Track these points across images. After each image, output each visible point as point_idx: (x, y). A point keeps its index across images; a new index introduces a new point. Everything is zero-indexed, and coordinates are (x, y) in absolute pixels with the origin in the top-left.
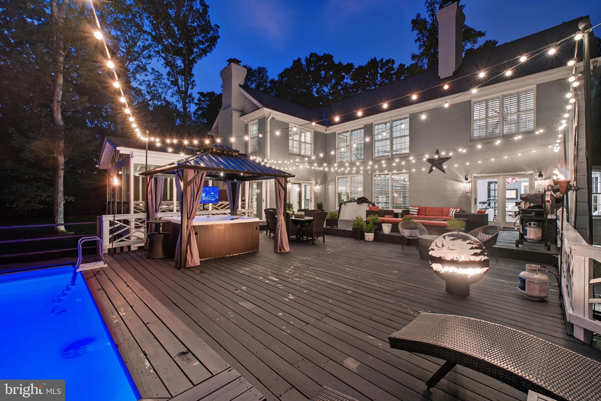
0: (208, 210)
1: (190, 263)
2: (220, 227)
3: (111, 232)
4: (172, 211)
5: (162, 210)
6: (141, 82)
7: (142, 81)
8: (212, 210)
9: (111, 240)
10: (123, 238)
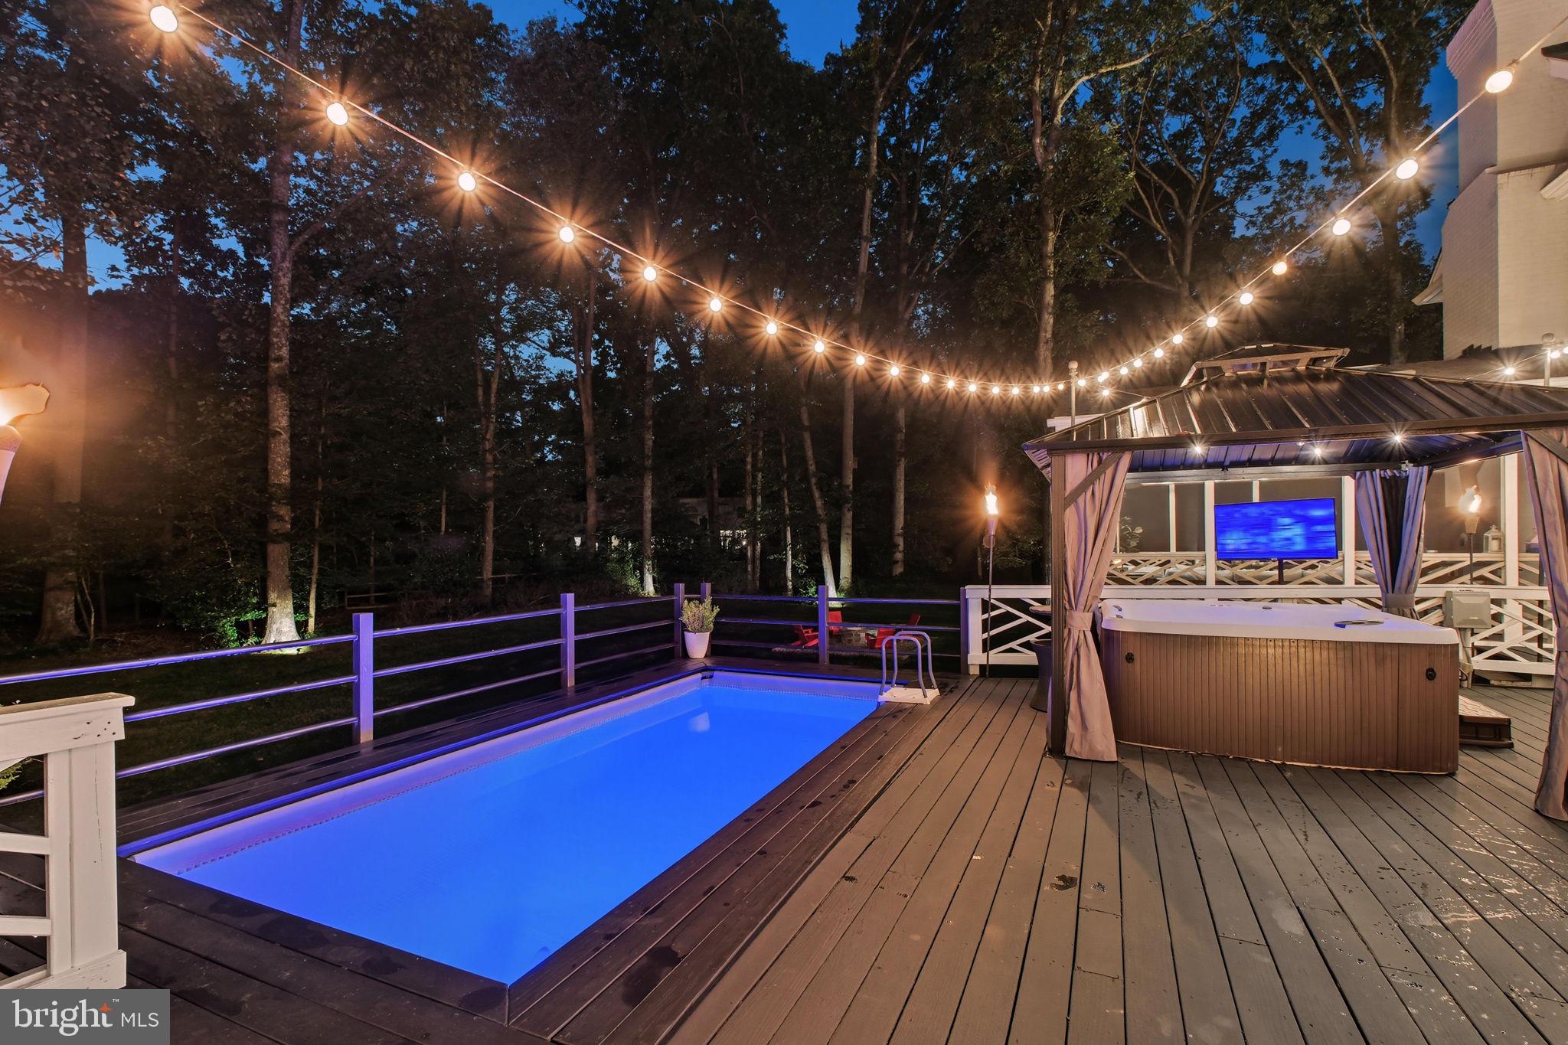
0: (1342, 583)
1: (1076, 746)
2: (1271, 651)
3: (986, 626)
4: (1204, 582)
5: (1170, 578)
6: (1252, 216)
7: (1256, 212)
8: (1357, 583)
9: (988, 645)
10: (1013, 645)
